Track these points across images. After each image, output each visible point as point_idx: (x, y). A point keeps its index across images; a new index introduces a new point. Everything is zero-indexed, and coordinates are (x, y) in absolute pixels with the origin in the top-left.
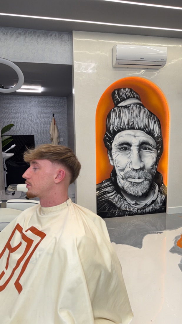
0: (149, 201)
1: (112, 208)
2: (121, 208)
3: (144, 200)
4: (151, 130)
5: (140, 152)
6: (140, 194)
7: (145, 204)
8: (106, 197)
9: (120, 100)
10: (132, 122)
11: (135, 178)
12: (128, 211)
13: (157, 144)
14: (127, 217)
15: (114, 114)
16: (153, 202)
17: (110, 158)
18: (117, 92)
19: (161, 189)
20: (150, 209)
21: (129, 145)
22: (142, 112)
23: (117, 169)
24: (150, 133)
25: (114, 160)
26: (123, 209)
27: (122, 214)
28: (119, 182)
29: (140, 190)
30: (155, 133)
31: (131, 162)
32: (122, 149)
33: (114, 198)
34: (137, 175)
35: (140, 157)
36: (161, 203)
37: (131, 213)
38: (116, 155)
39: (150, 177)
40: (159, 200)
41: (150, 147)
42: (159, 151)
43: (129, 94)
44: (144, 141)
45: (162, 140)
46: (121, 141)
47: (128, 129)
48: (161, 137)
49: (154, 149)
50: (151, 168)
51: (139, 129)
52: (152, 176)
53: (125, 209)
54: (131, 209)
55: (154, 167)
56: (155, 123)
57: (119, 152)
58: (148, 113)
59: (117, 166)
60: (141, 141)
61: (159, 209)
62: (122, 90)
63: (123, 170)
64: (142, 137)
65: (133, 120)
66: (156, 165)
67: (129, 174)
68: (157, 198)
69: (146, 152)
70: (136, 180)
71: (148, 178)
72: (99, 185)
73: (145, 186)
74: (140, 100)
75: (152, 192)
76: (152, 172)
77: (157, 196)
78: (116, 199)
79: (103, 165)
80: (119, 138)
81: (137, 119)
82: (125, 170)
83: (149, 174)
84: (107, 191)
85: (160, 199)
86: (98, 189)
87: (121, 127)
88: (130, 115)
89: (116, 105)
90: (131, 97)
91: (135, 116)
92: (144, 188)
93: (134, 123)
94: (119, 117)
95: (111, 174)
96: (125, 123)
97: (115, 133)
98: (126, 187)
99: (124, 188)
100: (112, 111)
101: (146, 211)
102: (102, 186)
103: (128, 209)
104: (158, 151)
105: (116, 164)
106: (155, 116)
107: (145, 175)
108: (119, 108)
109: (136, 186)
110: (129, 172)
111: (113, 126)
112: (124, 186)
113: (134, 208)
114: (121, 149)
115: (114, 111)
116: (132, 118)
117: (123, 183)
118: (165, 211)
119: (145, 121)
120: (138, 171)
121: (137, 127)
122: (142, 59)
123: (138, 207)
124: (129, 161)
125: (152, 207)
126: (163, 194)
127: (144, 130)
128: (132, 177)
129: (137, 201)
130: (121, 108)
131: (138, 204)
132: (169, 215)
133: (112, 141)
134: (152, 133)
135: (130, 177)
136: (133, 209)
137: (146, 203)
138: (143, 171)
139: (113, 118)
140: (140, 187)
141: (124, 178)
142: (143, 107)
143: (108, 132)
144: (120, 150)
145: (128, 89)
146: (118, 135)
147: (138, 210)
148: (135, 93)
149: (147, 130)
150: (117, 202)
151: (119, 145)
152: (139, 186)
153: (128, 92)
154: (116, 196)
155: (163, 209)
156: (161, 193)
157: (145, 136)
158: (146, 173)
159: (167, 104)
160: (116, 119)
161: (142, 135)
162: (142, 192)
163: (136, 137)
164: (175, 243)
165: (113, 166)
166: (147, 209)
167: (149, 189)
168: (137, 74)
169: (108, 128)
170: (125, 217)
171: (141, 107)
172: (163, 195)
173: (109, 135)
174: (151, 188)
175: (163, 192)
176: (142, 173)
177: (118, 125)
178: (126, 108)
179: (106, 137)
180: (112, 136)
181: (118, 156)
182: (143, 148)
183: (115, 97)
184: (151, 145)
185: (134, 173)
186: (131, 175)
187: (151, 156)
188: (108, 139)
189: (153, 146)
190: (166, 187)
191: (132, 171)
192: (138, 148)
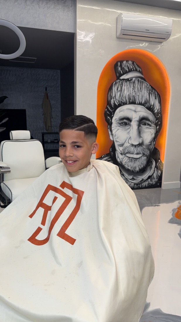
0: (145, 176)
3: (140, 175)
4: (151, 105)
5: (140, 127)
6: (137, 169)
7: (141, 179)
9: (122, 73)
10: (133, 96)
11: (133, 154)
13: (156, 120)
15: (115, 87)
16: (150, 177)
17: (110, 133)
18: (119, 64)
19: (157, 164)
20: (146, 184)
21: (129, 120)
22: (144, 87)
23: (116, 144)
24: (150, 109)
25: (114, 135)
28: (118, 157)
29: (137, 166)
30: (155, 108)
31: (131, 137)
32: (123, 124)
34: (136, 151)
35: (139, 132)
36: (156, 179)
38: (116, 130)
39: (148, 153)
40: (155, 175)
41: (150, 123)
42: (158, 127)
43: (132, 67)
44: (144, 116)
45: (162, 116)
46: (122, 116)
47: (129, 104)
48: (160, 113)
49: (154, 125)
50: (150, 143)
51: (140, 104)
52: (150, 152)
55: (152, 143)
56: (156, 98)
57: (119, 127)
58: (149, 87)
59: (116, 141)
60: (141, 116)
61: (154, 184)
62: (125, 62)
63: (122, 145)
64: (143, 112)
65: (134, 95)
66: (154, 141)
67: (128, 149)
68: (153, 174)
69: (146, 128)
70: (134, 155)
71: (146, 153)
73: (143, 162)
74: (142, 74)
75: (149, 168)
76: (150, 147)
77: (153, 172)
79: (103, 139)
80: (120, 113)
81: (138, 94)
82: (124, 146)
83: (147, 150)
85: (156, 174)
87: (122, 102)
88: (132, 89)
89: (118, 78)
90: (134, 70)
91: (136, 90)
92: (141, 163)
93: (135, 98)
94: (121, 90)
95: (110, 149)
96: (126, 97)
97: (116, 107)
98: (124, 162)
99: (122, 163)
100: (114, 83)
101: (142, 186)
104: (157, 127)
105: (115, 138)
106: (156, 91)
107: (143, 151)
108: (121, 81)
109: (134, 162)
110: (128, 147)
111: (114, 100)
112: (122, 161)
113: (131, 183)
114: (121, 124)
115: (116, 83)
116: (134, 92)
117: (122, 158)
118: (160, 186)
119: (146, 96)
120: (137, 147)
121: (138, 102)
122: (147, 31)
123: (134, 182)
124: (128, 136)
125: (148, 182)
126: (159, 169)
127: (145, 105)
128: (131, 153)
129: (135, 176)
130: (122, 81)
131: (135, 179)
132: (164, 190)
133: (113, 115)
134: (152, 108)
135: (129, 153)
137: (143, 178)
138: (141, 147)
139: (114, 92)
140: (138, 162)
141: (123, 153)
142: (144, 81)
143: (109, 106)
144: (120, 125)
145: (130, 62)
146: (119, 110)
147: (135, 185)
148: (138, 66)
149: (147, 105)
151: (119, 120)
152: (136, 162)
153: (130, 64)
155: (158, 184)
156: (158, 169)
157: (145, 111)
158: (145, 149)
159: (168, 79)
160: (118, 92)
161: (142, 110)
162: (139, 168)
163: (136, 112)
164: (173, 215)
165: (113, 141)
166: (143, 184)
167: (146, 165)
169: (109, 102)
171: (142, 81)
172: (159, 171)
173: (110, 109)
174: (149, 164)
175: (160, 168)
176: (141, 149)
177: (120, 99)
178: (128, 82)
179: (107, 111)
180: (113, 110)
181: (118, 131)
182: (143, 124)
183: (118, 69)
184: (150, 120)
185: (133, 148)
186: (129, 151)
187: (150, 131)
188: (108, 113)
189: (152, 122)
190: (162, 163)
191: (131, 147)
192: (138, 123)
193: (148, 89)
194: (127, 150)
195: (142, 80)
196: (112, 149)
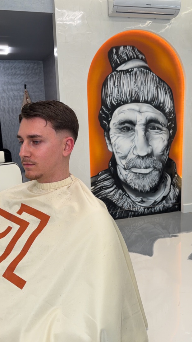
0: (158, 197)
1: (111, 208)
2: (123, 208)
3: (152, 196)
4: (160, 103)
5: (147, 133)
6: (147, 188)
7: (153, 201)
8: (103, 194)
9: (119, 62)
10: (136, 92)
11: (140, 168)
12: (132, 211)
13: (168, 122)
14: (132, 218)
15: (111, 82)
16: (164, 198)
17: (107, 142)
18: (114, 51)
19: (174, 180)
20: (160, 207)
21: (133, 123)
22: (149, 79)
23: (117, 156)
24: (160, 107)
25: (113, 144)
26: (126, 208)
27: (125, 215)
29: (147, 183)
30: (166, 107)
31: (136, 146)
32: (124, 129)
33: (114, 195)
34: (144, 164)
35: (147, 139)
36: (174, 199)
37: (136, 213)
38: (116, 137)
39: (159, 165)
40: (171, 195)
41: (160, 126)
42: (171, 131)
43: (131, 54)
44: (152, 118)
45: (175, 117)
46: (122, 119)
47: (130, 103)
48: (173, 113)
49: (165, 129)
50: (162, 153)
51: (146, 102)
52: (163, 165)
53: (128, 209)
54: (137, 209)
55: (165, 152)
56: (166, 93)
57: (120, 133)
59: (117, 152)
60: (148, 118)
61: (171, 207)
62: (122, 48)
63: (125, 157)
64: (149, 112)
65: (137, 90)
66: (167, 150)
67: (134, 162)
68: (169, 194)
69: (155, 133)
70: (142, 170)
71: (157, 167)
72: (94, 179)
73: (154, 178)
74: (146, 62)
75: (163, 185)
76: (162, 158)
77: (169, 190)
78: (117, 196)
79: (98, 151)
80: (119, 115)
81: (142, 89)
82: (128, 158)
83: (158, 162)
84: (105, 186)
85: (173, 194)
86: (93, 184)
87: (121, 100)
88: (133, 83)
89: (114, 69)
90: (134, 58)
91: (139, 83)
92: (152, 180)
93: (139, 94)
94: (119, 85)
95: (109, 163)
96: (126, 94)
97: (114, 108)
98: (129, 179)
99: (126, 181)
100: (109, 77)
101: (155, 210)
102: (97, 179)
103: (132, 208)
104: (169, 131)
105: (115, 149)
106: (166, 83)
107: (154, 163)
108: (118, 74)
109: (143, 179)
110: (133, 160)
111: (111, 98)
112: (127, 179)
113: (140, 207)
114: (122, 130)
115: (111, 77)
116: (136, 86)
117: (126, 174)
118: (179, 209)
119: (152, 90)
121: (143, 99)
122: (148, 6)
123: (144, 205)
124: (133, 145)
125: (163, 204)
126: (176, 187)
127: (152, 103)
128: (137, 167)
129: (144, 197)
130: (120, 73)
131: (145, 201)
132: (185, 213)
133: (110, 119)
134: (162, 107)
135: (135, 167)
136: (138, 208)
137: (155, 199)
138: (151, 159)
139: (110, 88)
140: (148, 179)
141: (126, 168)
142: (150, 72)
143: (104, 107)
144: (120, 131)
145: (129, 47)
146: (118, 111)
147: (145, 210)
148: (140, 52)
149: (155, 103)
150: (117, 200)
151: (119, 125)
152: (146, 178)
153: (129, 50)
154: (117, 192)
155: (177, 207)
156: (175, 186)
157: (152, 111)
158: (155, 160)
160: (115, 88)
161: (148, 110)
162: (150, 186)
163: (141, 113)
165: (112, 153)
166: (156, 207)
167: (158, 182)
168: (141, 26)
169: (104, 101)
170: (129, 219)
171: (147, 72)
172: (176, 189)
173: (106, 110)
174: (162, 180)
175: (177, 185)
176: (150, 161)
177: (118, 97)
178: (127, 74)
179: (102, 113)
180: (110, 112)
181: (118, 139)
182: (151, 127)
183: (113, 58)
184: (161, 123)
185: (140, 161)
186: (135, 164)
187: (161, 137)
188: (104, 116)
189: (163, 125)
190: (180, 178)
191: (137, 159)
192: (144, 127)
193: (155, 81)
194: (133, 164)
195: (147, 70)
196: (111, 164)
